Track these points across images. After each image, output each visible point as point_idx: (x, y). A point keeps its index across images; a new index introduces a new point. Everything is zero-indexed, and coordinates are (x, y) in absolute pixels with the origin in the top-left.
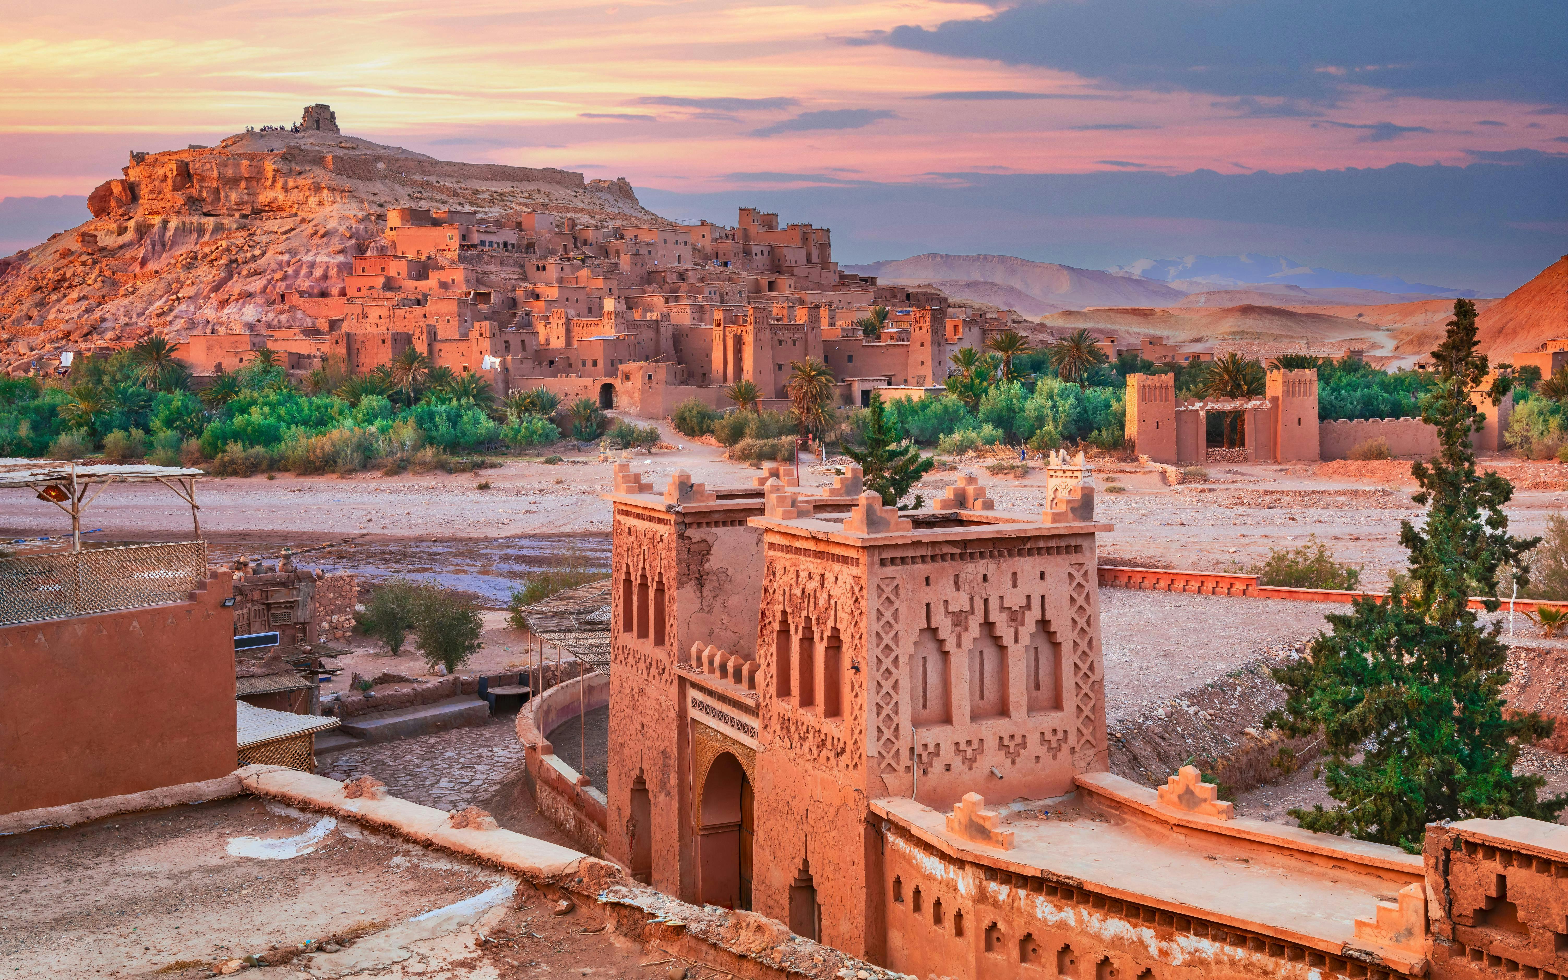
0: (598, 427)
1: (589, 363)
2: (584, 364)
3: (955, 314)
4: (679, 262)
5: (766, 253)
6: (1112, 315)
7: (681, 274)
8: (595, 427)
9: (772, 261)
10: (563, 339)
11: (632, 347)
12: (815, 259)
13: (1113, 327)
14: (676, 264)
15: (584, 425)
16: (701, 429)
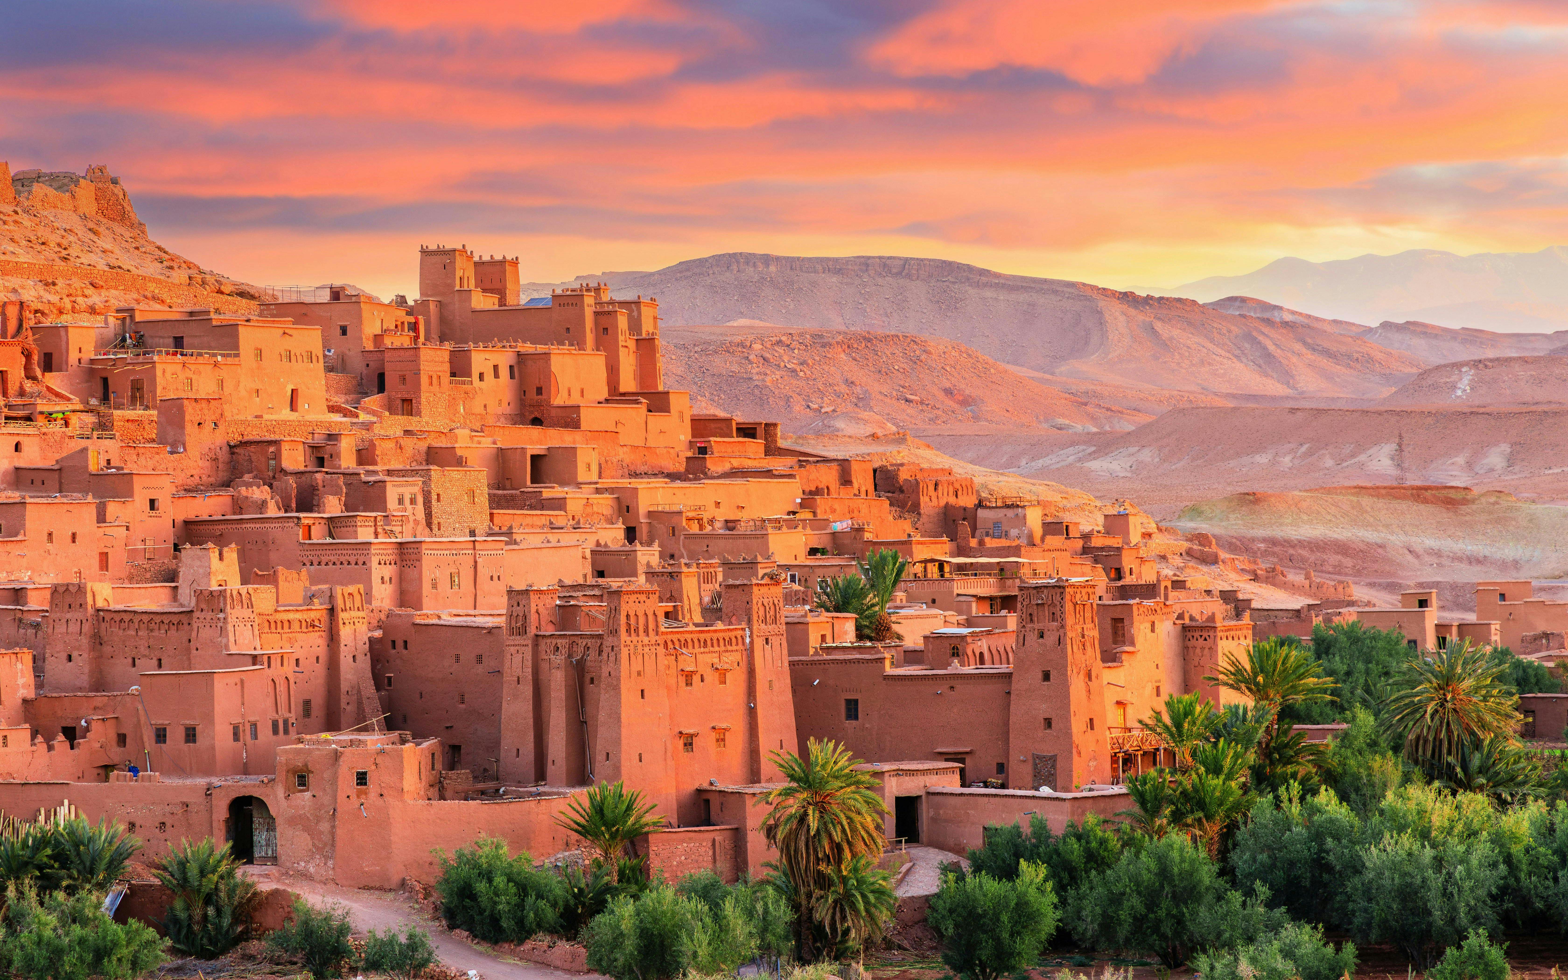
0: (236, 920)
1: (175, 736)
2: (161, 735)
3: (997, 524)
4: (293, 406)
5: (504, 372)
6: (1366, 501)
7: (314, 448)
8: (226, 922)
9: (522, 393)
10: (83, 662)
11: (282, 688)
12: (628, 383)
13: (1370, 536)
14: (286, 414)
15: (197, 913)
16: (521, 922)
